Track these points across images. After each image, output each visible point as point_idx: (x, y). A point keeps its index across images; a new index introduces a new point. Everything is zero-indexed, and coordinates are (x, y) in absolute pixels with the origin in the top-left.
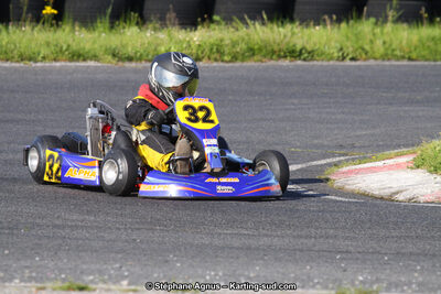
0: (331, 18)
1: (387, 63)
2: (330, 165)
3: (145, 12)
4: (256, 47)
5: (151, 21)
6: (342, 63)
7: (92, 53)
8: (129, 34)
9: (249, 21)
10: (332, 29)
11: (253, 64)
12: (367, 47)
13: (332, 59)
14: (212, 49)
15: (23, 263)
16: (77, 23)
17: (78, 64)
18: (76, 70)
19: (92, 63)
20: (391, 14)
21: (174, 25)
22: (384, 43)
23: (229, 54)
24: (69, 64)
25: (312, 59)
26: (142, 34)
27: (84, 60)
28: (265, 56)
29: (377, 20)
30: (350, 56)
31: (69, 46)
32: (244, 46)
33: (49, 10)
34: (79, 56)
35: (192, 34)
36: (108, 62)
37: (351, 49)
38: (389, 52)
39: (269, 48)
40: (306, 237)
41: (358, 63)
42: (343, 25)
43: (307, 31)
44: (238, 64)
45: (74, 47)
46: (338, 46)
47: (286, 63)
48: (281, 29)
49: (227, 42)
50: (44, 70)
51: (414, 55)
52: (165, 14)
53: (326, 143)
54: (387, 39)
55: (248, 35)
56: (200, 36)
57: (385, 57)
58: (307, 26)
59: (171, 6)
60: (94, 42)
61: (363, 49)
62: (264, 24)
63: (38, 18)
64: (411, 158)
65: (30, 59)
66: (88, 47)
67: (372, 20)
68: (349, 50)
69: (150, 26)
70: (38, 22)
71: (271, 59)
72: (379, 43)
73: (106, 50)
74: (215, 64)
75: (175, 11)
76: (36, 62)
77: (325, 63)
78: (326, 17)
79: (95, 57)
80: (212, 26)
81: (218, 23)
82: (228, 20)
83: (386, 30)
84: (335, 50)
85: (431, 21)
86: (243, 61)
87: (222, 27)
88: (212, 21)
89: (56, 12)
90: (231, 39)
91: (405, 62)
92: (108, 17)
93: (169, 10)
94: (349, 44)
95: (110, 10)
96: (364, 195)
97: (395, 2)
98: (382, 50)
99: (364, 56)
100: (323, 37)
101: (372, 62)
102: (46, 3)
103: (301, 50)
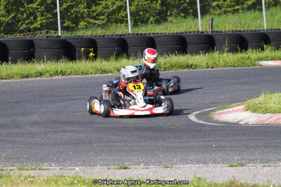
0: (202, 52)
1: (225, 68)
2: (211, 111)
3: (129, 53)
4: (174, 65)
6: (207, 69)
7: (110, 70)
8: (123, 62)
9: (170, 54)
10: (203, 56)
11: (173, 71)
12: (217, 63)
13: (203, 68)
15: (98, 158)
16: (103, 59)
19: (110, 74)
20: (226, 49)
21: (140, 57)
22: (224, 61)
24: (101, 75)
25: (196, 68)
26: (128, 62)
27: (107, 73)
28: (177, 68)
29: (220, 52)
30: (211, 67)
31: (101, 68)
32: (169, 65)
33: (91, 54)
34: (105, 71)
36: (116, 73)
38: (226, 64)
39: (179, 65)
41: (214, 69)
42: (207, 54)
43: (193, 58)
44: (167, 71)
45: (103, 68)
46: (206, 63)
47: (186, 70)
48: (183, 57)
49: (162, 63)
50: (91, 78)
51: (235, 65)
52: (137, 53)
53: (207, 102)
54: (225, 59)
55: (170, 60)
57: (225, 66)
58: (193, 55)
59: (139, 50)
60: (110, 66)
61: (215, 63)
62: (176, 55)
63: (87, 58)
64: (243, 107)
65: (86, 74)
66: (108, 68)
67: (218, 52)
68: (210, 64)
69: (132, 58)
71: (180, 69)
72: (222, 61)
73: (115, 69)
75: (140, 52)
76: (88, 75)
77: (201, 70)
78: (200, 51)
79: (111, 72)
82: (162, 54)
83: (224, 56)
84: (204, 64)
85: (241, 51)
86: (169, 70)
89: (94, 55)
90: (164, 62)
91: (232, 68)
92: (114, 56)
94: (210, 62)
95: (115, 53)
96: (227, 123)
97: (226, 45)
98: (223, 63)
99: (216, 66)
100: (199, 59)
101: (219, 68)
102: (90, 52)
103: (191, 65)
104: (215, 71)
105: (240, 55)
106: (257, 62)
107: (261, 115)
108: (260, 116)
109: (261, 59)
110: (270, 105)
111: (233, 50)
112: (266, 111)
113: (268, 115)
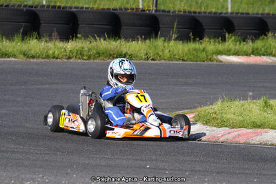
0: (141, 37)
1: (171, 62)
3: (40, 31)
4: (101, 52)
5: (44, 37)
6: (146, 62)
7: (13, 53)
8: (32, 43)
9: (97, 38)
10: (142, 43)
11: (99, 61)
12: (160, 53)
13: (141, 59)
14: (77, 53)
16: (4, 37)
18: (4, 63)
19: (12, 59)
20: (174, 36)
21: (56, 39)
22: (170, 51)
23: (87, 56)
26: (39, 44)
27: (9, 57)
28: (106, 57)
29: (165, 39)
30: (151, 58)
32: (95, 52)
34: (6, 55)
35: (66, 44)
36: (21, 59)
38: (172, 56)
39: (108, 53)
40: (141, 160)
41: (156, 62)
42: (148, 41)
43: (128, 44)
44: (91, 61)
45: (3, 50)
46: (145, 52)
48: (114, 43)
49: (86, 49)
51: (185, 58)
52: (52, 33)
54: (171, 49)
55: (97, 45)
56: (71, 45)
57: (170, 59)
58: (128, 41)
59: (55, 29)
60: (14, 47)
61: (158, 54)
62: (105, 39)
66: (10, 50)
67: (163, 38)
68: (151, 54)
69: (44, 39)
71: (109, 58)
72: (167, 51)
73: (21, 52)
74: (79, 61)
75: (57, 32)
77: (138, 62)
78: (139, 37)
79: (14, 56)
80: (77, 40)
81: (80, 38)
82: (86, 37)
83: (170, 44)
84: (143, 55)
85: (194, 40)
86: (94, 59)
87: (83, 41)
88: (77, 37)
90: (88, 47)
91: (181, 62)
92: (20, 34)
93: (54, 31)
94: (151, 51)
95: (22, 31)
97: (175, 29)
98: (168, 55)
99: (159, 58)
100: (137, 47)
101: (163, 62)
103: (125, 54)
104: (157, 64)
105: (192, 46)
106: (214, 56)
107: (215, 128)
108: (213, 131)
109: (220, 53)
110: (229, 116)
111: (183, 38)
112: (222, 124)
113: (224, 130)
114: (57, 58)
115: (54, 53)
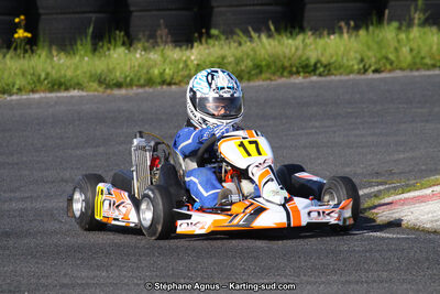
0: (348, 24)
1: (416, 73)
3: (131, 29)
4: (264, 63)
5: (139, 40)
6: (363, 77)
7: (75, 81)
8: (115, 56)
9: (252, 33)
10: (350, 37)
11: (261, 83)
12: (392, 57)
13: (351, 72)
16: (54, 47)
17: (59, 94)
18: (58, 102)
19: (75, 93)
20: (417, 17)
21: (166, 43)
22: (411, 50)
24: (49, 95)
25: (329, 73)
26: (130, 56)
27: (67, 89)
28: (274, 74)
29: (401, 24)
30: (373, 68)
31: (47, 74)
32: (250, 64)
33: (21, 33)
34: (60, 85)
35: (188, 53)
36: (94, 90)
37: (373, 60)
38: (418, 60)
39: (279, 64)
40: (357, 283)
41: (382, 75)
42: (362, 32)
43: (321, 42)
45: (54, 74)
46: (359, 57)
47: (299, 79)
48: (290, 41)
49: (231, 59)
50: (20, 103)
52: (156, 31)
53: (359, 171)
54: (415, 46)
55: (253, 50)
56: (198, 54)
57: (413, 66)
58: (321, 36)
59: (162, 21)
60: (76, 68)
61: (387, 58)
62: (270, 36)
63: (8, 44)
65: (3, 92)
66: (69, 74)
67: (395, 24)
68: (372, 60)
69: (140, 45)
70: (9, 48)
71: (282, 76)
72: (405, 50)
73: (91, 76)
75: (166, 26)
76: (11, 95)
77: (344, 78)
78: (343, 24)
79: (79, 86)
80: (211, 41)
81: (217, 38)
82: (229, 33)
83: (412, 36)
84: (354, 62)
86: (249, 80)
87: (222, 42)
88: (209, 36)
89: (29, 35)
90: (234, 55)
91: (437, 72)
92: (89, 38)
93: (159, 26)
94: (370, 54)
95: (91, 30)
97: (420, 3)
98: (409, 58)
99: (388, 67)
100: (340, 47)
101: (398, 74)
102: (17, 26)
103: (315, 64)
114: (170, 84)
115: (162, 74)
